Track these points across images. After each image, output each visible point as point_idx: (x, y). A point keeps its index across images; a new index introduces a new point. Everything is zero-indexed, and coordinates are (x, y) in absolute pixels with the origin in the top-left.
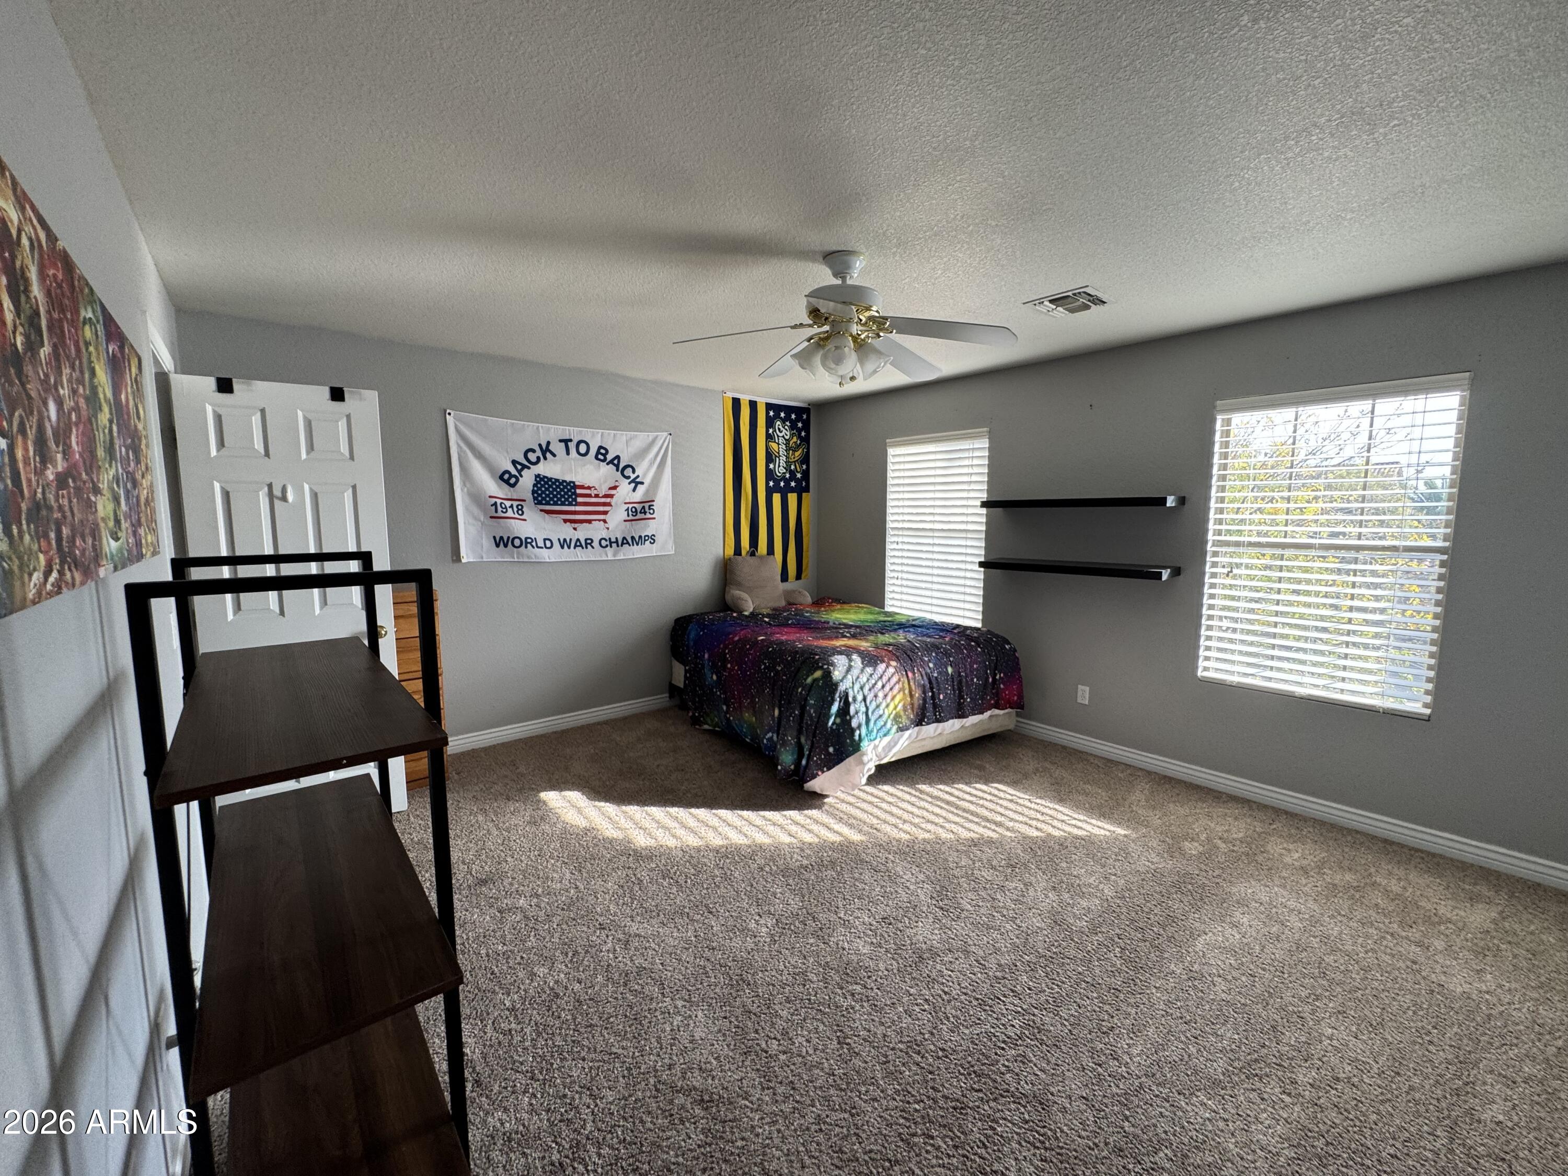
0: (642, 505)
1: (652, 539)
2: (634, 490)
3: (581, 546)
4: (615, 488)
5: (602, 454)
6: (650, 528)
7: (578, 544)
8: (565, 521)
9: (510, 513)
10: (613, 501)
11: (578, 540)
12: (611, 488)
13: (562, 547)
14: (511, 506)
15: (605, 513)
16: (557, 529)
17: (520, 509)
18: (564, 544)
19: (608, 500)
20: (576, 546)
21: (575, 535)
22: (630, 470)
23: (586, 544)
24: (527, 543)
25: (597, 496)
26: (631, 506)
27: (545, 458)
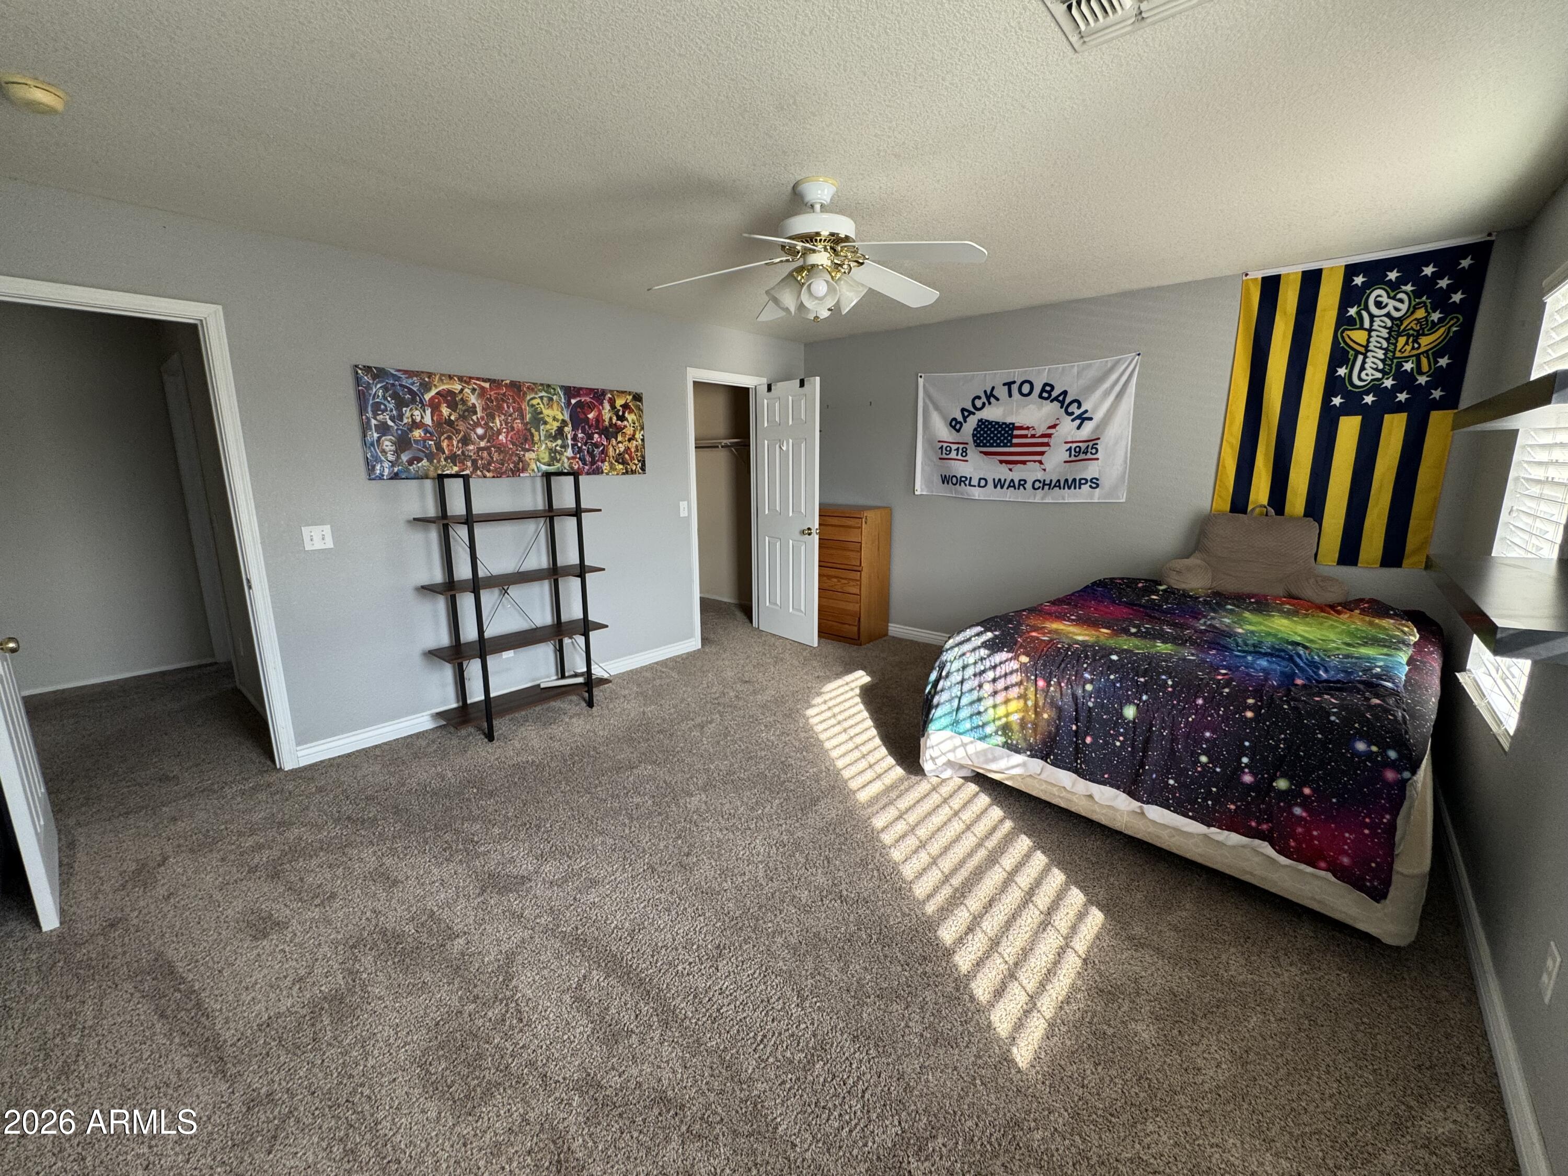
0: (1086, 444)
1: (1095, 483)
2: (1079, 427)
3: (1014, 486)
4: (1054, 426)
5: (1047, 393)
6: (1091, 470)
7: (1012, 485)
8: (1001, 462)
9: (953, 455)
10: (1052, 441)
11: (1012, 481)
12: (1050, 428)
13: (995, 487)
14: (958, 449)
15: (1042, 453)
16: (993, 469)
17: (965, 451)
18: (998, 484)
19: (1045, 440)
20: (1009, 486)
21: (1010, 476)
22: (1076, 405)
23: (1020, 485)
24: (961, 481)
25: (1033, 436)
26: (1074, 445)
27: (990, 403)
